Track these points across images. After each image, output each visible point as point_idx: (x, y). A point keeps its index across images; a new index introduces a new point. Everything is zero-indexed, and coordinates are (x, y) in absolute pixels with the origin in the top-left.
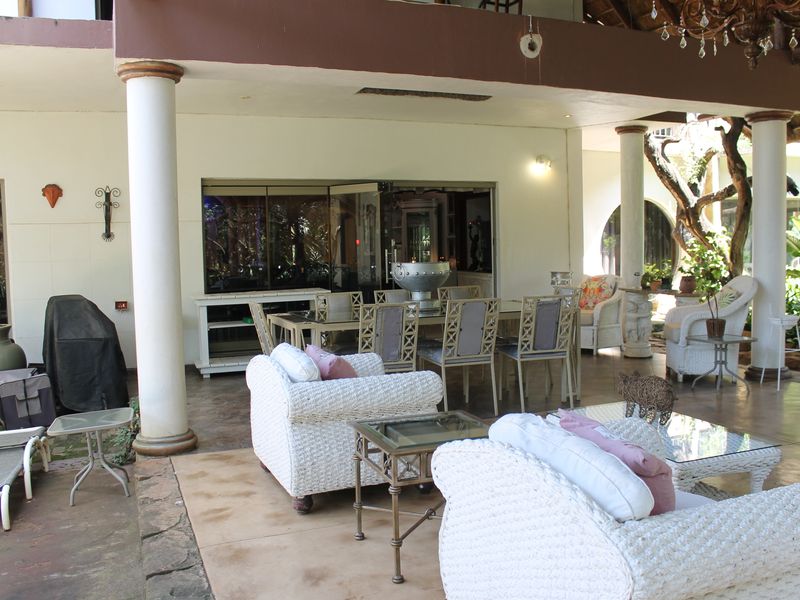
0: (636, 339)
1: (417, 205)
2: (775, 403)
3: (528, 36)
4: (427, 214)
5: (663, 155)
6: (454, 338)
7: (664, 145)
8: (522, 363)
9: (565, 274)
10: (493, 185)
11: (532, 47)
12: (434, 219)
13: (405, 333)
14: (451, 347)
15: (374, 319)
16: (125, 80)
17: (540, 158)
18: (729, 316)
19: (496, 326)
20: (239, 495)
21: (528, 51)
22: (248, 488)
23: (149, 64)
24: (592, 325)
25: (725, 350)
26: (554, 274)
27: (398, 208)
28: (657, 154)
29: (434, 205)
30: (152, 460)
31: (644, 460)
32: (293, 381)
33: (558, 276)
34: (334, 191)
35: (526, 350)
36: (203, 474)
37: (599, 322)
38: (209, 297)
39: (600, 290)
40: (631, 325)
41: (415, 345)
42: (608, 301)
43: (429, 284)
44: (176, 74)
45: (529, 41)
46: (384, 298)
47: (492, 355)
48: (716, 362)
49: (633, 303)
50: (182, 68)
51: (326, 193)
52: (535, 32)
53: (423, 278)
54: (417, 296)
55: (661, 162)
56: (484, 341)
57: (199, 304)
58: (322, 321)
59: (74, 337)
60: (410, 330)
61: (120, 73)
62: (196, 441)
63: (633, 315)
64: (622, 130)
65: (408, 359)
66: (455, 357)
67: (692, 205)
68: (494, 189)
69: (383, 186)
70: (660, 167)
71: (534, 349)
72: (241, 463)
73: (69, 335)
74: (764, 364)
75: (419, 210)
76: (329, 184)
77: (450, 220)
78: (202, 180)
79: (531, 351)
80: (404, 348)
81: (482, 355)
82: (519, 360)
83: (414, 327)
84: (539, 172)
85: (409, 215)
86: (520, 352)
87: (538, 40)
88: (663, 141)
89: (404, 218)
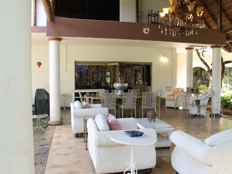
0: (185, 105)
1: (137, 68)
3: (146, 28)
4: (140, 70)
5: (202, 55)
6: (125, 102)
7: (203, 52)
8: (143, 109)
9: (170, 87)
10: (151, 63)
11: (146, 31)
12: (142, 71)
13: (113, 100)
14: (124, 104)
15: (105, 96)
16: (49, 41)
17: (164, 56)
18: (202, 100)
19: (136, 99)
20: (65, 133)
21: (146, 32)
22: (68, 132)
23: (54, 38)
24: (174, 101)
25: (200, 108)
26: (167, 87)
27: (133, 68)
28: (201, 55)
29: (142, 67)
30: (51, 126)
32: (75, 108)
33: (168, 88)
35: (144, 106)
36: (60, 129)
37: (176, 100)
38: (75, 90)
39: (178, 91)
40: (184, 101)
41: (115, 103)
42: (179, 94)
43: (122, 88)
44: (60, 40)
45: (146, 30)
46: (114, 92)
47: (135, 106)
48: (198, 111)
49: (184, 95)
50: (61, 38)
52: (147, 27)
53: (120, 87)
54: (120, 91)
55: (202, 57)
56: (133, 103)
57: (72, 92)
59: (40, 98)
60: (114, 100)
61: (48, 40)
62: (62, 123)
63: (185, 99)
64: (187, 49)
65: (114, 106)
66: (126, 106)
67: (211, 69)
68: (152, 64)
69: (120, 63)
70: (201, 58)
71: (146, 105)
72: (70, 128)
73: (39, 98)
75: (138, 69)
76: (107, 63)
78: (75, 61)
79: (145, 106)
80: (112, 104)
81: (132, 106)
82: (142, 108)
83: (115, 99)
84: (164, 60)
85: (135, 70)
86: (142, 106)
87: (148, 29)
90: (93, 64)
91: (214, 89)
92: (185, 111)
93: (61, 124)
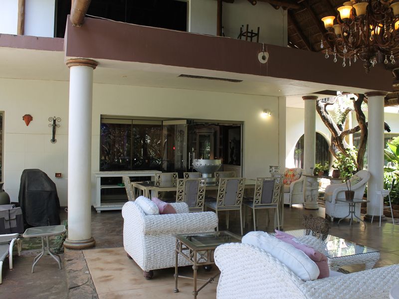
0: (311, 200)
1: (204, 131)
2: (379, 233)
3: (262, 53)
4: (209, 136)
5: (325, 110)
6: (223, 196)
7: (325, 106)
8: (255, 210)
9: (276, 168)
10: (242, 123)
11: (264, 58)
12: (212, 138)
13: (199, 193)
14: (221, 201)
15: (184, 186)
16: (69, 67)
17: (265, 111)
19: (243, 191)
20: (117, 269)
21: (262, 60)
22: (121, 266)
23: (82, 60)
24: (289, 192)
25: (354, 206)
26: (271, 167)
27: (195, 132)
28: (322, 110)
29: (213, 131)
30: (73, 252)
31: (315, 254)
32: (146, 214)
33: (273, 168)
34: (165, 123)
35: (257, 203)
36: (99, 259)
37: (293, 191)
38: (102, 173)
39: (294, 175)
40: (308, 193)
41: (203, 199)
42: (297, 181)
43: (211, 170)
44: (94, 65)
45: (262, 55)
46: (188, 176)
47: (241, 205)
48: (350, 212)
49: (310, 182)
50: (97, 62)
51: (161, 124)
52: (265, 51)
53: (208, 167)
54: (205, 176)
55: (324, 114)
56: (237, 199)
57: (97, 176)
58: (158, 186)
59: (35, 190)
60: (202, 192)
61: (67, 64)
63: (310, 188)
64: (305, 98)
65: (200, 206)
66: (223, 206)
67: (339, 135)
68: (243, 125)
69: (189, 121)
70: (324, 116)
71: (261, 203)
72: (117, 254)
73: (33, 188)
74: (373, 214)
75: (206, 134)
76: (162, 120)
77: (221, 139)
78: (101, 115)
79: (260, 204)
80: (198, 201)
81: (236, 205)
82: (254, 208)
83: (203, 190)
84: (265, 117)
85: (200, 136)
86: (254, 204)
87: (267, 55)
88: (325, 103)
89: (198, 137)
90: (135, 122)
91: (374, 172)
92: (311, 211)
93: (93, 247)
